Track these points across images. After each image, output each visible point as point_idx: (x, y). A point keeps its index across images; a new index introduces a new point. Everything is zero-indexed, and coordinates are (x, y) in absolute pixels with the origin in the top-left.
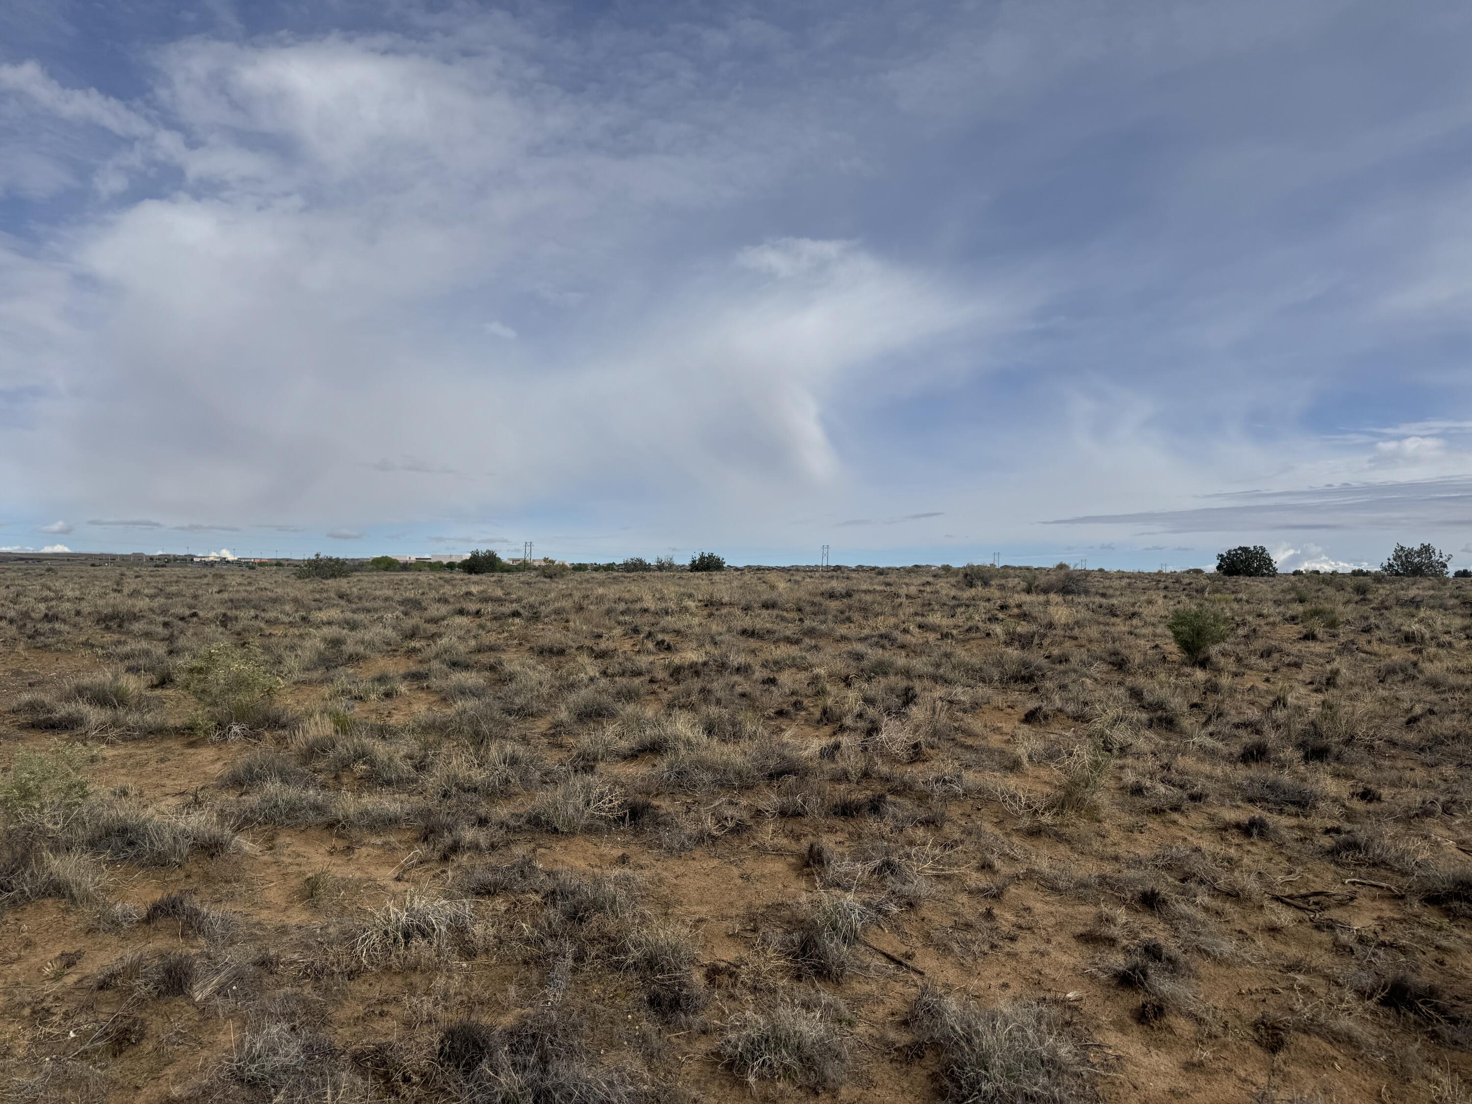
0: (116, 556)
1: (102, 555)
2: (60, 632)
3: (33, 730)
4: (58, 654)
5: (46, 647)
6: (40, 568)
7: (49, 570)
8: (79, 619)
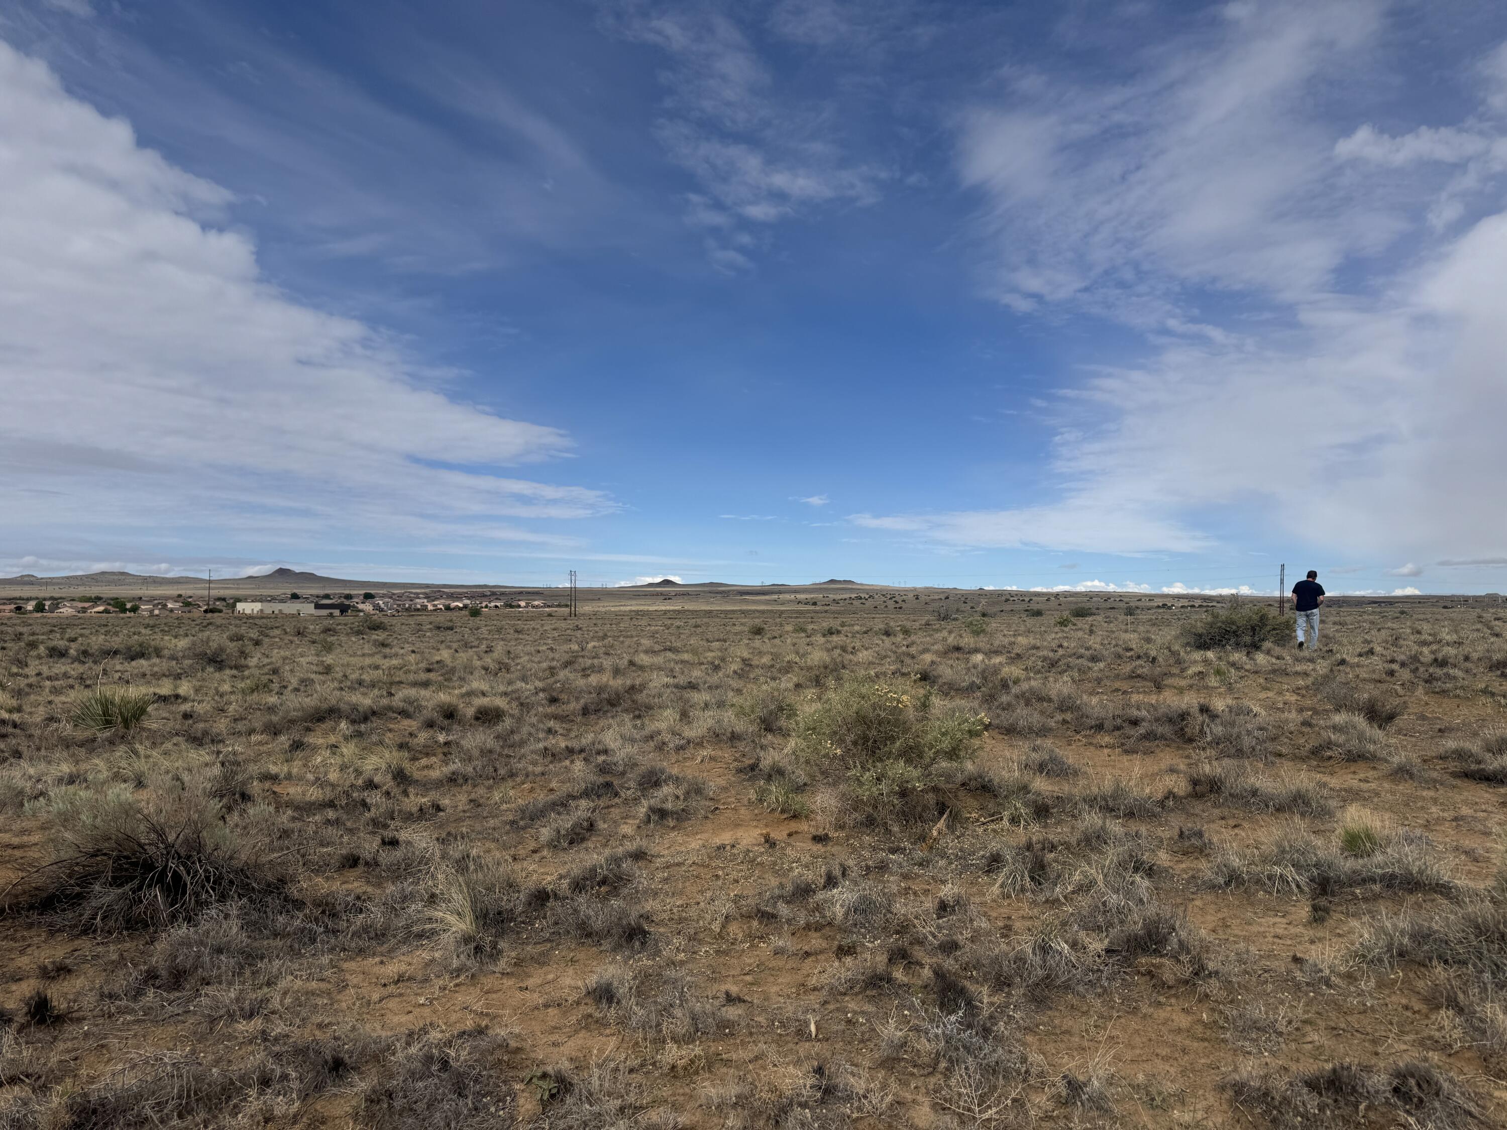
0: (1469, 597)
1: (1453, 596)
2: (1455, 678)
3: (1466, 780)
4: (1457, 701)
5: (1444, 692)
6: (1392, 612)
7: (1402, 613)
8: (1469, 665)
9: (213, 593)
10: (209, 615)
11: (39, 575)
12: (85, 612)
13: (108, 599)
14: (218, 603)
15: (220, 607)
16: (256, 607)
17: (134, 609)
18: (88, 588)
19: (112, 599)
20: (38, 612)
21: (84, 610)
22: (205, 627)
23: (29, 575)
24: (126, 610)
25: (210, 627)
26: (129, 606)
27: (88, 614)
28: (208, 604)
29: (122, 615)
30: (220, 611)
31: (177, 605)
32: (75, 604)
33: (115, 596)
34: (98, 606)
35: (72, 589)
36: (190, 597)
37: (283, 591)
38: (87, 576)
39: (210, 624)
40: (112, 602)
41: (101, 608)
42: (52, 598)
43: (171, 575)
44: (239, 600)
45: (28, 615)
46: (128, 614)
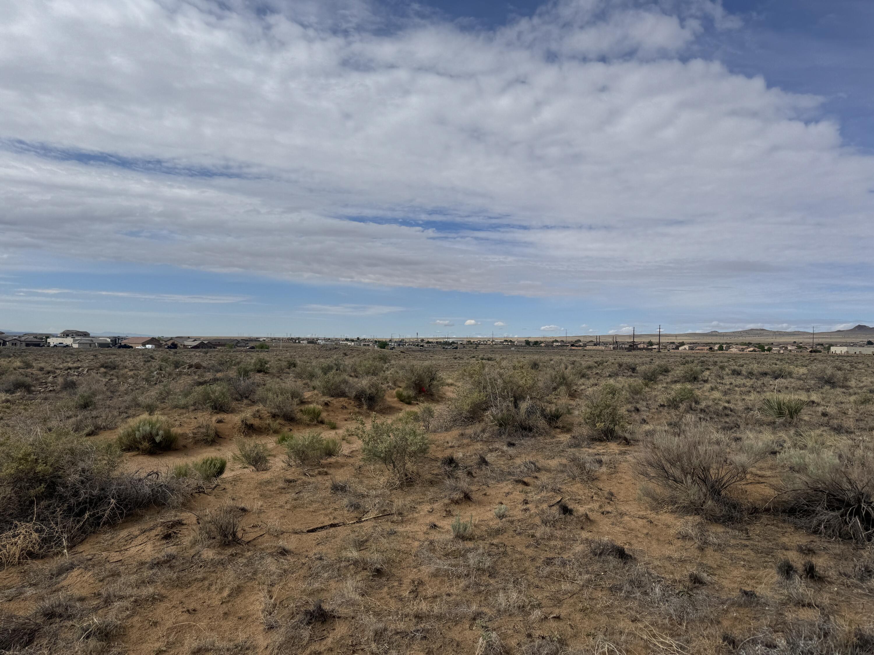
9: (815, 340)
10: (813, 354)
11: (720, 331)
12: (743, 351)
13: (754, 344)
14: (818, 347)
15: (820, 349)
16: (844, 349)
17: (769, 350)
18: (744, 338)
19: (757, 344)
20: (720, 350)
21: (743, 350)
22: (813, 361)
23: (715, 331)
24: (765, 350)
25: (815, 361)
26: (766, 348)
27: (745, 352)
28: (812, 348)
29: (762, 353)
30: (820, 352)
31: (794, 348)
32: (738, 346)
33: (759, 342)
34: (750, 347)
35: (736, 338)
36: (801, 343)
37: (861, 340)
38: (744, 332)
39: (815, 359)
40: (757, 346)
41: (751, 349)
42: (726, 343)
43: (789, 330)
44: (832, 345)
45: (715, 352)
46: (766, 352)
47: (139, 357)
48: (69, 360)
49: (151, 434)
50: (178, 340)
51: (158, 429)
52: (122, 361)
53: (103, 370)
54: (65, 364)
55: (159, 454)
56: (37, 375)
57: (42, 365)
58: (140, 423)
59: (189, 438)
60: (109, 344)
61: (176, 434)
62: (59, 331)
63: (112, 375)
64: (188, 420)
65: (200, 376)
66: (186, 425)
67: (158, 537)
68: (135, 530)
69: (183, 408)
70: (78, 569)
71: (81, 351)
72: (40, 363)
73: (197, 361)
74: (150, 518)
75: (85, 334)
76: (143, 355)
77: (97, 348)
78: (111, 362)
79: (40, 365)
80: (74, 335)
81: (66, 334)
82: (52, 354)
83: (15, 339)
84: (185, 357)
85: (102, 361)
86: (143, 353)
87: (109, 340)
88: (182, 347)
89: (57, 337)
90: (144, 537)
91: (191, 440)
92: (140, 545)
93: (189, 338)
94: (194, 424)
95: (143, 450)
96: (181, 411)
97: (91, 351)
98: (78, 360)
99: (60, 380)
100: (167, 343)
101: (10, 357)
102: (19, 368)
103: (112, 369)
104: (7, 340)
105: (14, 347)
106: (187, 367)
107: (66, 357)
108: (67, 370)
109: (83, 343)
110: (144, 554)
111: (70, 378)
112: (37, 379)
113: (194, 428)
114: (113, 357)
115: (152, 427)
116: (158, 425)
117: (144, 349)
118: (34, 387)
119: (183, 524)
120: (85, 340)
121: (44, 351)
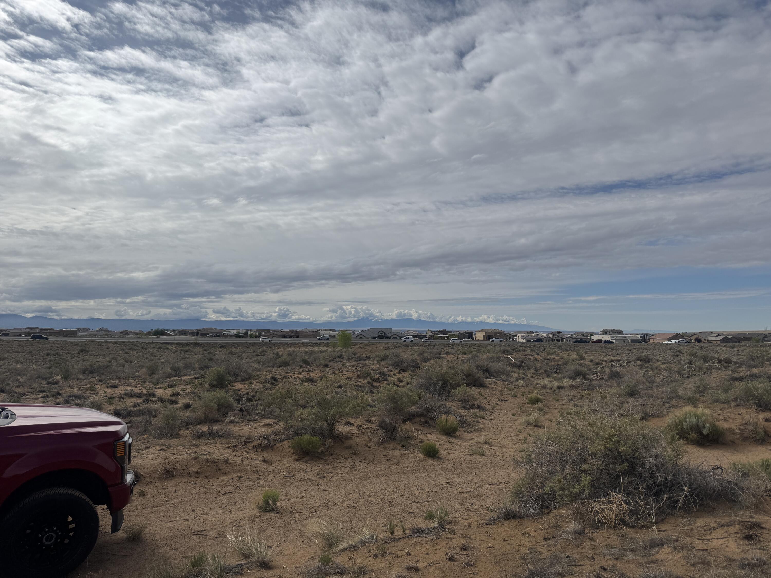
47: (668, 351)
48: (610, 353)
49: (698, 426)
50: (701, 335)
51: (705, 422)
52: (653, 355)
53: (639, 363)
54: (609, 357)
55: (708, 446)
56: (589, 366)
57: (592, 357)
58: (686, 414)
59: (736, 434)
60: (639, 340)
61: (723, 428)
62: (599, 330)
63: (647, 367)
64: (732, 416)
65: (734, 371)
66: (731, 421)
67: (738, 535)
68: (712, 521)
69: (724, 403)
70: (669, 547)
71: (619, 346)
72: (589, 356)
73: (726, 356)
74: (723, 513)
75: (620, 332)
76: (671, 349)
77: (630, 344)
78: (645, 355)
79: (590, 358)
80: (611, 332)
81: (605, 332)
82: (597, 348)
83: (569, 337)
84: (711, 352)
85: (638, 355)
86: (671, 348)
87: (639, 336)
88: (706, 341)
89: (598, 335)
90: (723, 532)
91: (738, 436)
92: (722, 539)
93: (712, 333)
94: (739, 420)
95: (691, 441)
96: (722, 406)
97: (626, 346)
98: (618, 354)
99: (607, 370)
100: (691, 338)
101: (568, 351)
102: (576, 359)
103: (646, 362)
104: (563, 337)
105: (568, 343)
106: (716, 362)
107: (608, 351)
108: (611, 362)
109: (619, 339)
110: (728, 549)
111: (614, 369)
112: (590, 369)
113: (740, 424)
114: (645, 351)
115: (698, 419)
116: (704, 418)
117: (670, 344)
118: (589, 375)
119: (762, 528)
120: (619, 337)
121: (590, 346)
